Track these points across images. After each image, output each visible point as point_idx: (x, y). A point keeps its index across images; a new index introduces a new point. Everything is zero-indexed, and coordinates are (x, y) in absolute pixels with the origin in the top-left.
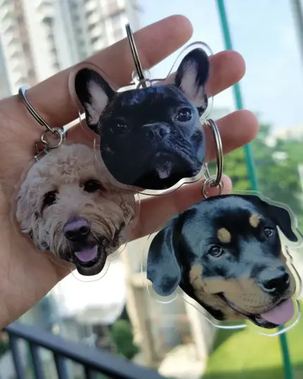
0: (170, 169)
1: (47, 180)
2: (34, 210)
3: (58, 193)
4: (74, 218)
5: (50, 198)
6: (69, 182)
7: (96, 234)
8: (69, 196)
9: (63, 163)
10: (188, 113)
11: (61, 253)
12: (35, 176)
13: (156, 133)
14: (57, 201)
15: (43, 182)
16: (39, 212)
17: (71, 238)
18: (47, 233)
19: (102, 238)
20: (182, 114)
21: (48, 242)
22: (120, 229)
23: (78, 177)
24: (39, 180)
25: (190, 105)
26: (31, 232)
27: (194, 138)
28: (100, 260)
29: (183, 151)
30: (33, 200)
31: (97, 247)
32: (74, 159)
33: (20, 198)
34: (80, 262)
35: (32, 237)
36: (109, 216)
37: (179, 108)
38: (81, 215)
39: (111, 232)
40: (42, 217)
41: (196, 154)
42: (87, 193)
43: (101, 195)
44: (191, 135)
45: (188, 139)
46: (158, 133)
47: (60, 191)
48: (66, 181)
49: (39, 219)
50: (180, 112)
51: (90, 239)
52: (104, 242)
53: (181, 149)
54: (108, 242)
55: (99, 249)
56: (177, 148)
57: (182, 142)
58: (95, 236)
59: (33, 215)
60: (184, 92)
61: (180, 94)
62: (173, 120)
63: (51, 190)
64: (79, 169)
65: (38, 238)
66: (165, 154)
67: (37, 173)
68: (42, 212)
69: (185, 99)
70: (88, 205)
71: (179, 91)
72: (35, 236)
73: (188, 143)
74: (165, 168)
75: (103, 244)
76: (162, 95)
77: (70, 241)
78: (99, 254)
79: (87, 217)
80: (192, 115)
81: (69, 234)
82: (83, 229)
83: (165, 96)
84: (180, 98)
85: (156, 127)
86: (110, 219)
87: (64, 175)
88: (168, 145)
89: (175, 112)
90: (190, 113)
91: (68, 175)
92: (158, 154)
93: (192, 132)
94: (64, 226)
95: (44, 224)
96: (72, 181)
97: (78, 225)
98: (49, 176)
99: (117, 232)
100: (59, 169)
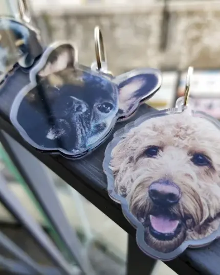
0: (59, 135)
1: (157, 135)
2: (130, 154)
3: (162, 150)
4: (167, 181)
5: (151, 151)
6: (178, 146)
7: (184, 208)
8: (173, 158)
9: (181, 128)
10: (109, 108)
11: (135, 207)
12: (148, 128)
13: (74, 106)
14: (158, 157)
15: (152, 135)
16: (135, 158)
17: (154, 198)
18: (132, 180)
19: (188, 216)
20: (104, 106)
21: (128, 190)
22: (215, 218)
23: (190, 146)
24: (150, 132)
25: (116, 104)
26: (117, 171)
27: (98, 126)
28: (175, 240)
29: (81, 130)
30: (135, 146)
31: (178, 222)
32: (193, 129)
33: (124, 138)
34: (151, 228)
35: (115, 177)
36: (207, 197)
37: (106, 101)
38: (175, 181)
39: (202, 215)
40: (135, 164)
41: (88, 138)
42: (192, 163)
43: (207, 173)
44: (97, 123)
45: (93, 124)
46: (76, 107)
47: (165, 150)
48: (176, 144)
49: (132, 164)
50: (105, 104)
51: (175, 210)
52: (189, 222)
53: (82, 127)
54: (194, 224)
55: (179, 226)
56: (79, 125)
57: (86, 123)
58: (182, 210)
59: (128, 158)
60: (119, 94)
61: (116, 93)
62: (94, 105)
63: (156, 145)
64: (194, 139)
65: (120, 181)
66: (67, 123)
67: (151, 126)
68: (137, 159)
69: (116, 98)
70: (188, 175)
71: (117, 91)
72: (118, 178)
73: (90, 127)
74: (57, 132)
75: (187, 223)
76: (102, 86)
77: (151, 201)
78: (177, 232)
79: (182, 187)
80: (111, 111)
81: (153, 193)
82: (171, 196)
83: (104, 88)
84: (113, 95)
85: (78, 103)
86: (207, 201)
87: (177, 139)
88: (75, 119)
89: (101, 102)
90: (111, 109)
91: (180, 140)
92: (61, 120)
93: (100, 122)
94: (154, 183)
95: (134, 170)
96: (182, 146)
97: (168, 189)
98: (162, 133)
99: (210, 220)
100: (174, 131)
